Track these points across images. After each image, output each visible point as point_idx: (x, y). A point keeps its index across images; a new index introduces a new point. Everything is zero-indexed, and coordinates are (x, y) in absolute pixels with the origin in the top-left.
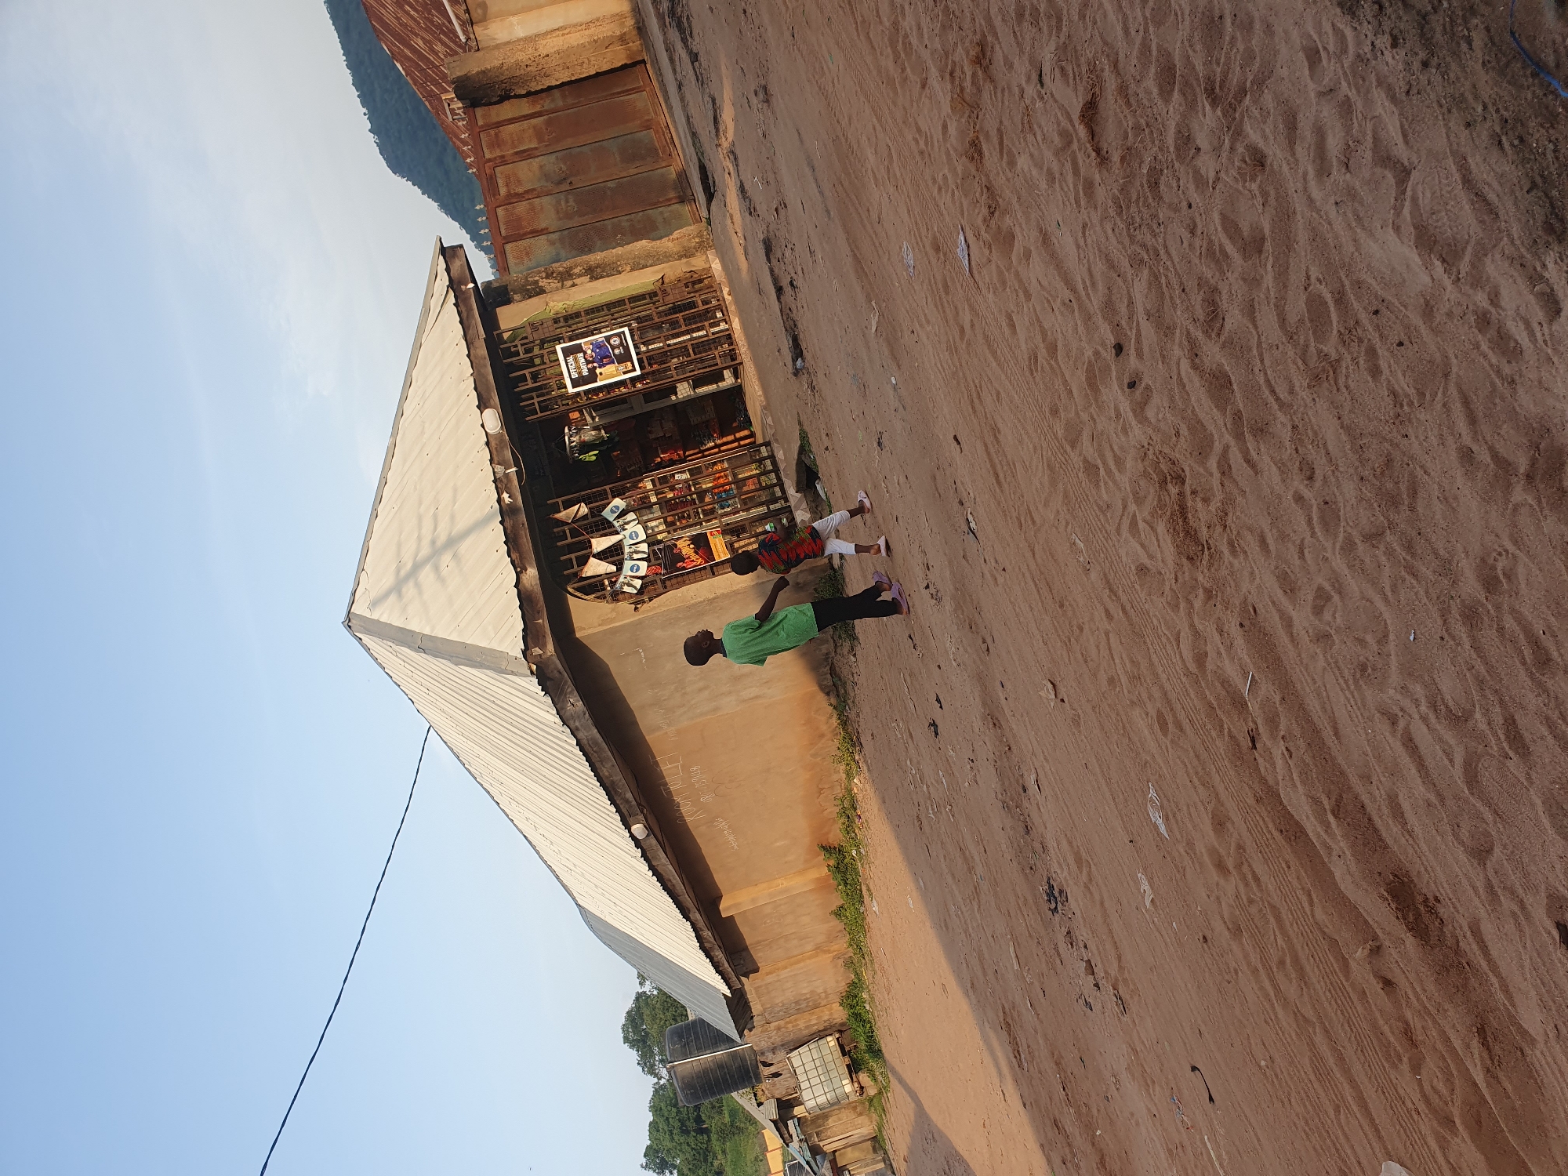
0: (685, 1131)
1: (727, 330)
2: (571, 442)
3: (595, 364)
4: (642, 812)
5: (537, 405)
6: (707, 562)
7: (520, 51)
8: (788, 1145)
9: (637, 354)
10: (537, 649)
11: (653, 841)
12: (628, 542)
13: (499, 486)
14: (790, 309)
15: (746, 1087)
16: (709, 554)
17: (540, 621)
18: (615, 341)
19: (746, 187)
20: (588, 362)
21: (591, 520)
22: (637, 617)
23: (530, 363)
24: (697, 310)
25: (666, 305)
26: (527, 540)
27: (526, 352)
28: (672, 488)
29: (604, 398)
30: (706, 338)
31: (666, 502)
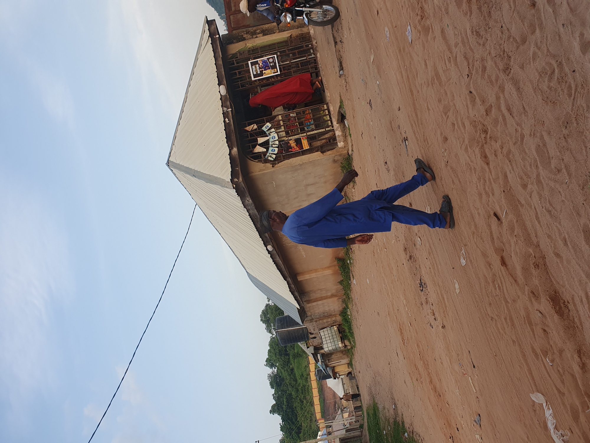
0: (281, 355)
1: (314, 57)
3: (263, 69)
4: (271, 242)
5: (240, 84)
6: (300, 150)
8: (317, 363)
9: (279, 66)
10: (236, 179)
11: (275, 252)
12: (271, 140)
13: (225, 115)
14: (340, 51)
15: (304, 341)
16: (301, 147)
17: (238, 169)
18: (271, 60)
20: (260, 68)
21: (258, 130)
22: (273, 169)
23: (238, 68)
24: (303, 49)
25: (291, 47)
26: (234, 137)
27: (237, 63)
28: (289, 120)
29: (266, 83)
30: (306, 60)
31: (286, 125)
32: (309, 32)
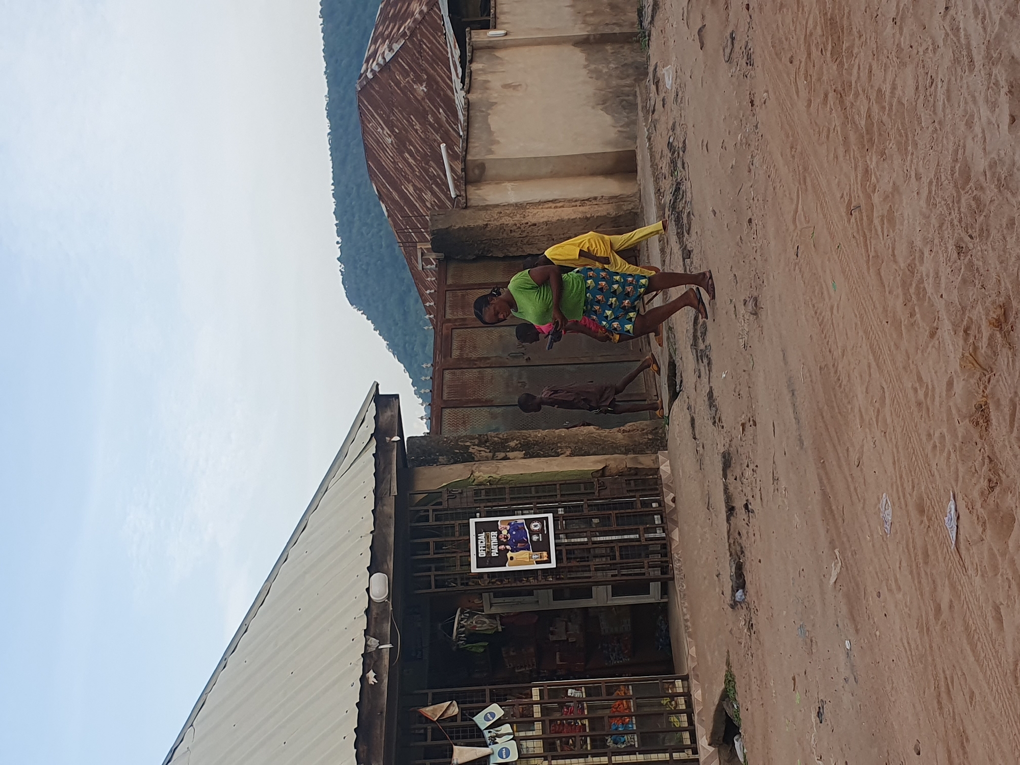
1: (663, 539)
2: (460, 626)
3: (508, 547)
5: (433, 578)
7: (508, 215)
9: (556, 545)
12: (495, 759)
13: (368, 661)
14: (739, 534)
18: (535, 526)
19: (715, 394)
20: (500, 543)
21: (459, 722)
23: (435, 532)
24: (633, 510)
25: (600, 499)
26: (381, 731)
27: (437, 519)
28: (562, 705)
29: (509, 585)
30: (637, 543)
31: (551, 721)
32: (659, 468)
